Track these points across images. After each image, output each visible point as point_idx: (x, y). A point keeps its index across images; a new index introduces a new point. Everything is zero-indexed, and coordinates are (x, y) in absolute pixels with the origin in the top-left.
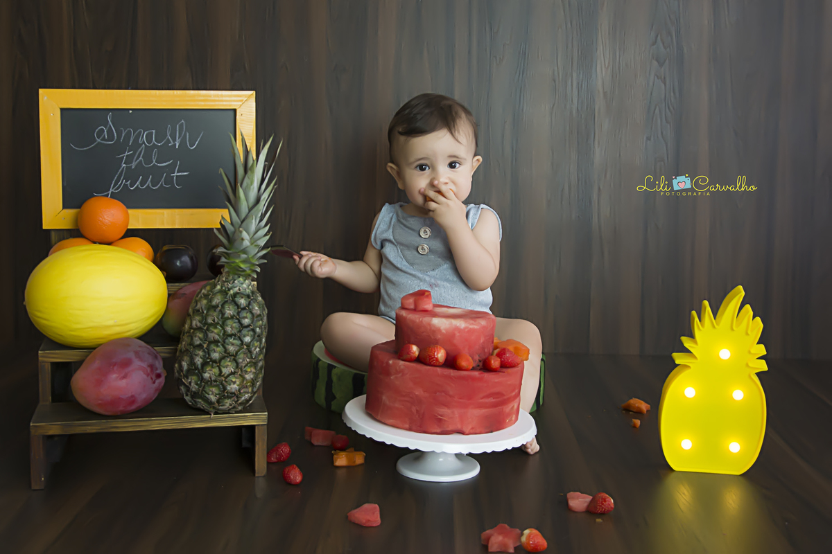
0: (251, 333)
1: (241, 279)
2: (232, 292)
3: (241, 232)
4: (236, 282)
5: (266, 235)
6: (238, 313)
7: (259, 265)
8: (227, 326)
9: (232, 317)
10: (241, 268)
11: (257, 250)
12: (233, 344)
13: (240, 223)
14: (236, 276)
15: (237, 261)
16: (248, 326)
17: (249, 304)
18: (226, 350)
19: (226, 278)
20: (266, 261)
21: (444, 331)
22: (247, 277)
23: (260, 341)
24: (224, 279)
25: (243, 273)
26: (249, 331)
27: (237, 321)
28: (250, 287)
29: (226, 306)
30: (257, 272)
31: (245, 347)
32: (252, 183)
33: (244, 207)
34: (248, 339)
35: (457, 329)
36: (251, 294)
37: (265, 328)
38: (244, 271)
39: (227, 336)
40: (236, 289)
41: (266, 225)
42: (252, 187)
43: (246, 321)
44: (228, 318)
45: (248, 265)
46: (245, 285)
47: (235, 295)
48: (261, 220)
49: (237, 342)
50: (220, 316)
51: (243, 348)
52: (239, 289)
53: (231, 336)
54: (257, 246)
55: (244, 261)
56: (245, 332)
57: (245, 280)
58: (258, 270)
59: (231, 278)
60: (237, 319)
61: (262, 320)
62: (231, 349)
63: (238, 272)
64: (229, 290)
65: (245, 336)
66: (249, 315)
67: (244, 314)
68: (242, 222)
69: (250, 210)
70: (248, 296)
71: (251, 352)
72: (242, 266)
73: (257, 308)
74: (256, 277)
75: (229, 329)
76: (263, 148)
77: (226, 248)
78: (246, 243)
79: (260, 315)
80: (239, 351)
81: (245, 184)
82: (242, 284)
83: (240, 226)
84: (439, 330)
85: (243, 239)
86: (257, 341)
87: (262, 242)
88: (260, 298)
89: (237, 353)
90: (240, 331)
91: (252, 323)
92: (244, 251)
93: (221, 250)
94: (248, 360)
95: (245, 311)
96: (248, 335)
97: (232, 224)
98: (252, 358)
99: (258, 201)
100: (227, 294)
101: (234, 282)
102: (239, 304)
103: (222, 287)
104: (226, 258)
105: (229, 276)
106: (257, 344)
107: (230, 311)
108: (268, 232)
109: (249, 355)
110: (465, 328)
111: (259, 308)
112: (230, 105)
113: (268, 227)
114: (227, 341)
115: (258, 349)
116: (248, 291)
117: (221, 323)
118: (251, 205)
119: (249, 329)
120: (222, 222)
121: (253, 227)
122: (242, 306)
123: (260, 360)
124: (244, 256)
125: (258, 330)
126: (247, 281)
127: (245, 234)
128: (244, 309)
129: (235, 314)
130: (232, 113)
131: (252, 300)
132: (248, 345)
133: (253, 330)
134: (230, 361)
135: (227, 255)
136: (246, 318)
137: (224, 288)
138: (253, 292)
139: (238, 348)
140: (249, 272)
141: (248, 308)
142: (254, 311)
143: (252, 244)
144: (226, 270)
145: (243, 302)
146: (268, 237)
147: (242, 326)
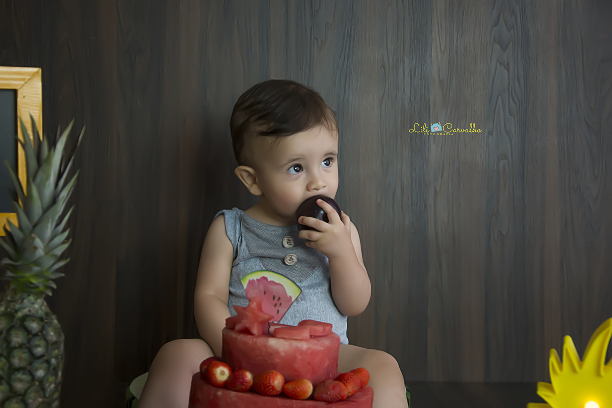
0: (45, 365)
1: (32, 298)
2: (20, 314)
3: (33, 239)
4: (25, 301)
5: (63, 243)
6: (29, 341)
7: (54, 280)
8: (13, 357)
9: (21, 346)
10: (32, 283)
11: (52, 262)
12: (21, 381)
13: (31, 228)
14: (25, 295)
15: (27, 275)
16: (42, 356)
17: (43, 328)
18: (11, 388)
19: (12, 297)
20: (63, 275)
21: (283, 354)
22: (39, 294)
23: (56, 375)
24: (9, 298)
25: (34, 291)
26: (42, 363)
27: (26, 350)
28: (43, 308)
29: (13, 333)
30: (52, 289)
31: (37, 383)
32: (48, 178)
33: (37, 208)
34: (40, 373)
35: (298, 350)
36: (44, 317)
37: (62, 358)
38: (37, 287)
39: (13, 370)
40: (26, 311)
41: (64, 231)
42: (47, 183)
43: (39, 351)
44: (15, 348)
45: (41, 280)
46: (36, 305)
47: (25, 318)
48: (58, 224)
49: (26, 377)
50: (5, 345)
51: (34, 385)
52: (30, 311)
53: (19, 369)
54: (54, 256)
55: (38, 275)
56: (37, 364)
57: (36, 299)
58: (54, 286)
59: (18, 297)
60: (27, 348)
61: (58, 348)
62: (19, 386)
63: (28, 289)
64: (17, 311)
65: (37, 370)
66: (42, 343)
67: (36, 341)
68: (35, 226)
69: (46, 210)
70: (41, 319)
71: (43, 389)
72: (34, 281)
73: (52, 334)
74: (50, 294)
75: (16, 362)
76: (61, 135)
77: (11, 259)
78: (40, 252)
79: (55, 343)
80: (29, 388)
81: (38, 179)
82: (33, 303)
83: (32, 232)
84: (277, 352)
85: (36, 248)
86: (53, 375)
87: (59, 251)
88: (55, 322)
89: (26, 391)
90: (31, 364)
91: (47, 351)
92: (37, 263)
93: (6, 261)
94: (40, 400)
95: (38, 338)
96: (41, 368)
97: (20, 228)
98: (45, 397)
99: (54, 201)
100: (14, 317)
101: (22, 302)
102: (30, 329)
103: (6, 309)
104: (11, 271)
105: (16, 294)
106: (52, 379)
107: (17, 338)
108: (67, 239)
109: (42, 393)
110: (308, 349)
111: (55, 333)
112: (9, 85)
113: (66, 234)
114: (13, 377)
115: (53, 386)
116: (41, 313)
117: (5, 354)
118: (45, 206)
119: (42, 360)
120: (8, 228)
121: (48, 232)
122: (34, 332)
123: (56, 399)
124: (36, 269)
125: (53, 361)
126: (39, 301)
127: (38, 242)
128: (36, 335)
129: (25, 341)
130: (11, 94)
131: (46, 323)
132: (41, 381)
133: (48, 362)
134: (17, 403)
135: (14, 268)
136: (38, 346)
137: (9, 310)
138: (47, 314)
139: (28, 385)
140: (42, 288)
141: (41, 334)
142: (49, 338)
143: (46, 254)
144: (13, 286)
145: (34, 326)
146: (66, 246)
147: (34, 357)
